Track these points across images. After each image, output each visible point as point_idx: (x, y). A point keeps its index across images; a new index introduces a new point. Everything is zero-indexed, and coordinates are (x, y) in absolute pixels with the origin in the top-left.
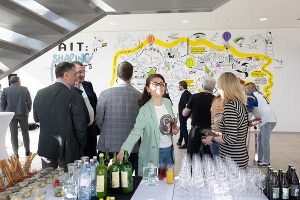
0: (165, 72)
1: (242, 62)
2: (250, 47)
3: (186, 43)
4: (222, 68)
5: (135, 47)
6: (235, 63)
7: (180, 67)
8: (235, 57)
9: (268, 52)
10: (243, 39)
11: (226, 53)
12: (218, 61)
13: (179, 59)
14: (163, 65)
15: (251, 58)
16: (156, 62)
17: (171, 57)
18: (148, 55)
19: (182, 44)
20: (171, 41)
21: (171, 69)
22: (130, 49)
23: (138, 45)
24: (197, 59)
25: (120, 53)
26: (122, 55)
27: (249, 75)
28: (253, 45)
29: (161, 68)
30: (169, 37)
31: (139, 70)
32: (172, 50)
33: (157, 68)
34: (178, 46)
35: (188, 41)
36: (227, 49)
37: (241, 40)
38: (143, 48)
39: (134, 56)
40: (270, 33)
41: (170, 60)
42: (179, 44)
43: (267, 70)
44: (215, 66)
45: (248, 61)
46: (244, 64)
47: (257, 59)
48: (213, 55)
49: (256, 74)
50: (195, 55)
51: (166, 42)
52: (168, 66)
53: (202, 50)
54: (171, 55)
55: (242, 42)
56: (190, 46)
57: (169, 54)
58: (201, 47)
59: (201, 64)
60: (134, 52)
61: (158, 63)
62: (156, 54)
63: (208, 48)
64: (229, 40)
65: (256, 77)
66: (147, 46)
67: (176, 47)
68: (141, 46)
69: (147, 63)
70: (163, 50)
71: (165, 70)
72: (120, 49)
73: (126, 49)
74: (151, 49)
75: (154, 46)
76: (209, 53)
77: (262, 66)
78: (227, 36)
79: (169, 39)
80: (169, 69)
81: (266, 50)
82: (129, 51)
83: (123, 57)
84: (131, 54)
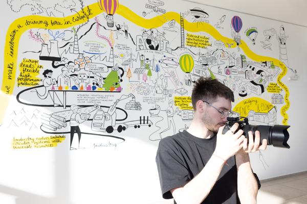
0: (141, 80)
1: (257, 69)
2: (265, 46)
3: (178, 25)
4: (232, 76)
5: (69, 15)
6: (248, 69)
7: (170, 70)
8: (248, 59)
9: (283, 57)
10: (256, 32)
11: (237, 52)
12: (227, 64)
13: (168, 55)
14: (137, 65)
15: (265, 63)
16: (122, 56)
17: (152, 48)
18: (104, 38)
19: (172, 25)
20: (152, 15)
21: (153, 72)
22: (58, 16)
23: (79, 10)
24: (197, 58)
25: (28, 23)
26: (35, 29)
27: (265, 89)
28: (267, 43)
29: (132, 70)
30: (148, 6)
31: (82, 71)
32: (154, 35)
33: (126, 68)
34: (165, 28)
35: (182, 21)
36: (238, 44)
37: (254, 33)
38: (92, 21)
39: (69, 36)
40: (283, 28)
41: (150, 54)
42: (166, 25)
43: (283, 83)
44: (224, 73)
45: (263, 67)
46: (259, 72)
47: (273, 66)
48: (219, 52)
49: (273, 88)
50: (193, 49)
51: (141, 15)
52: (147, 67)
53: (205, 43)
54: (152, 43)
55: (256, 37)
56: (186, 32)
57: (149, 41)
58: (202, 35)
59: (204, 67)
60: (70, 27)
61: (127, 58)
62: (122, 39)
63: (212, 40)
64: (239, 30)
65: (273, 93)
66: (102, 17)
67: (161, 30)
68: (86, 15)
69: (102, 57)
70: (136, 31)
71: (141, 76)
72: (26, 13)
73: (44, 15)
74: (111, 25)
75: (118, 19)
76: (214, 48)
77: (277, 77)
78: (237, 23)
79: (147, 10)
80: (150, 74)
81: (280, 52)
82: (55, 23)
83: (38, 35)
84: (61, 31)
